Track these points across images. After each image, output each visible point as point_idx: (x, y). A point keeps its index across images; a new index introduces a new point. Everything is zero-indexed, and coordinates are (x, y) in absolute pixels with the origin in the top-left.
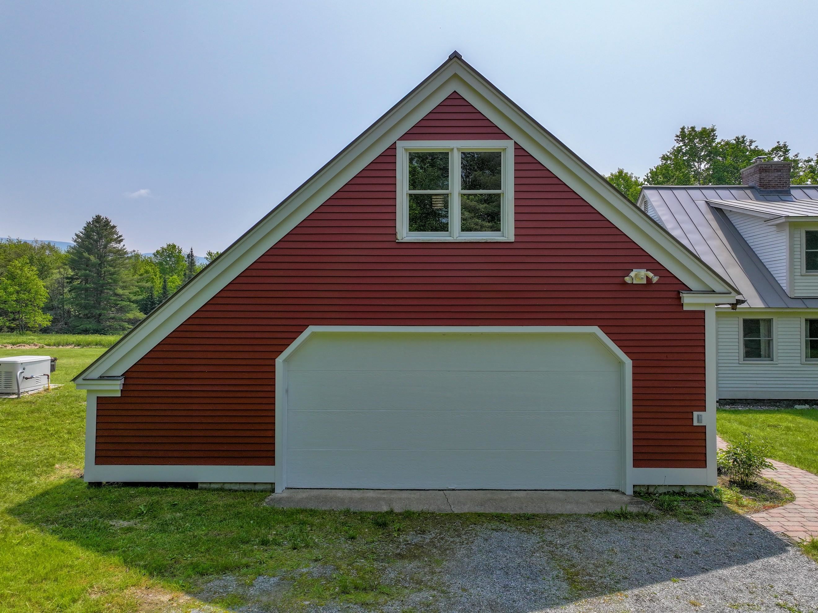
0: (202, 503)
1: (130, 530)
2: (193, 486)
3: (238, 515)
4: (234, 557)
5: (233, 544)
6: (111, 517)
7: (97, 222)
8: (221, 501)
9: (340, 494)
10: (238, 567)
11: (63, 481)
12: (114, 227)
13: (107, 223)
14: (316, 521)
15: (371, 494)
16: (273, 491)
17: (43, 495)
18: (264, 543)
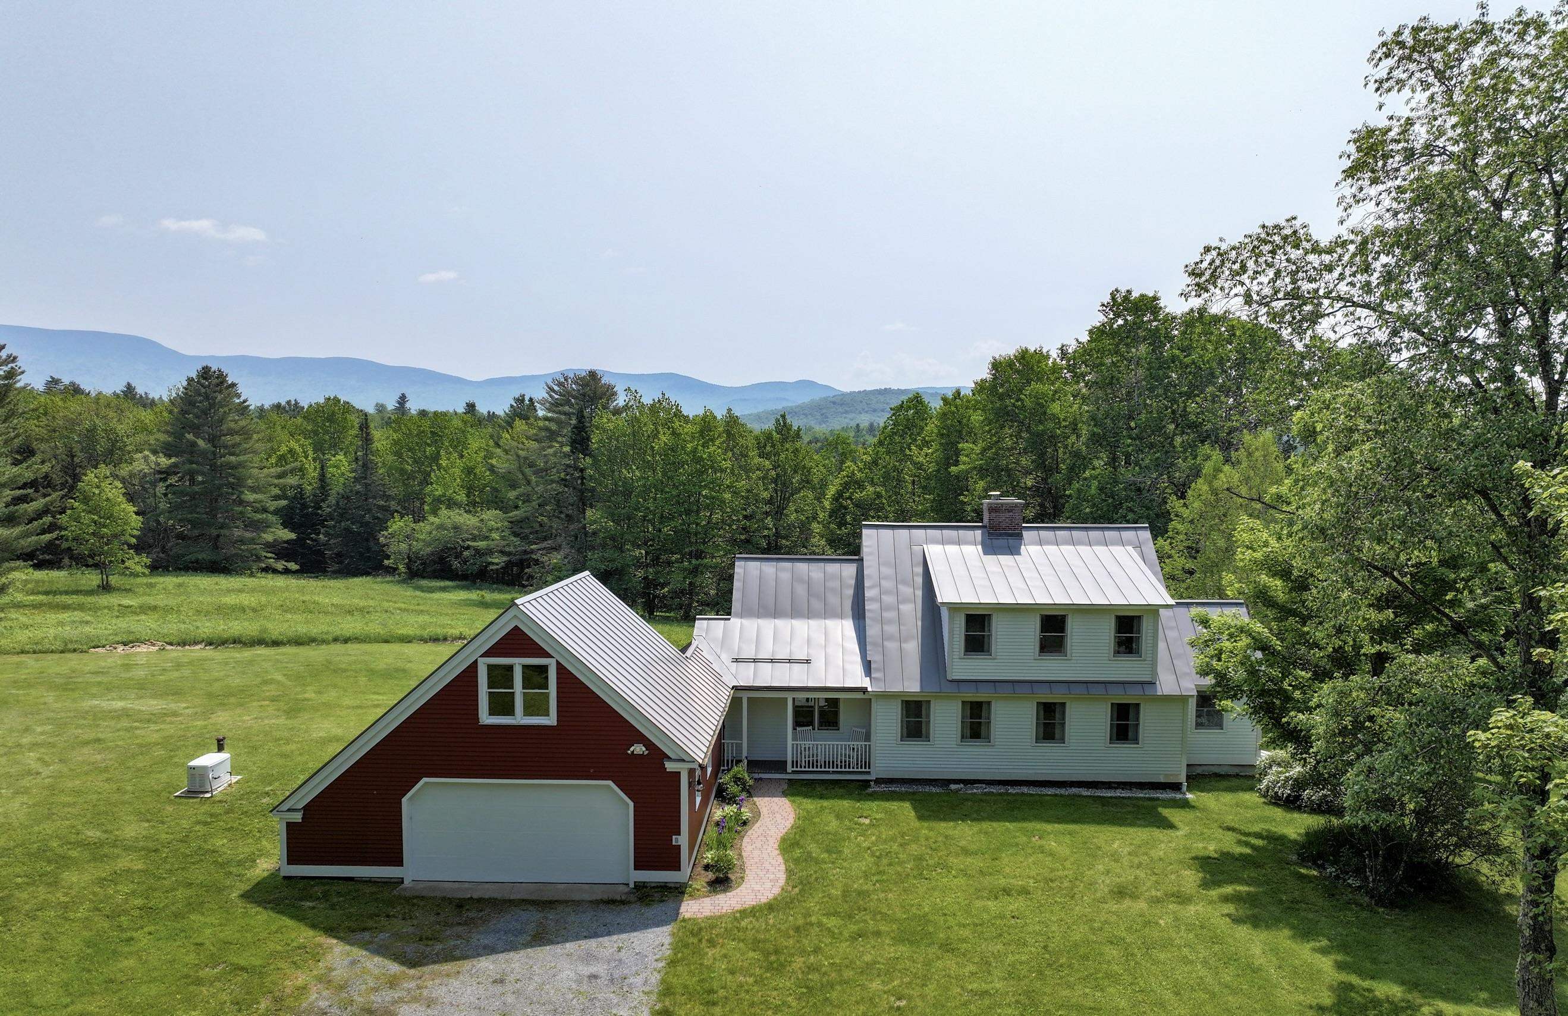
0: (356, 891)
1: (314, 908)
2: (351, 879)
3: (376, 900)
4: (370, 923)
5: (371, 916)
6: (301, 899)
7: (205, 379)
8: (368, 890)
9: (446, 885)
10: (371, 929)
11: (266, 874)
12: (233, 385)
13: (221, 377)
14: (422, 903)
15: (466, 885)
16: (402, 882)
17: (258, 884)
18: (388, 916)
